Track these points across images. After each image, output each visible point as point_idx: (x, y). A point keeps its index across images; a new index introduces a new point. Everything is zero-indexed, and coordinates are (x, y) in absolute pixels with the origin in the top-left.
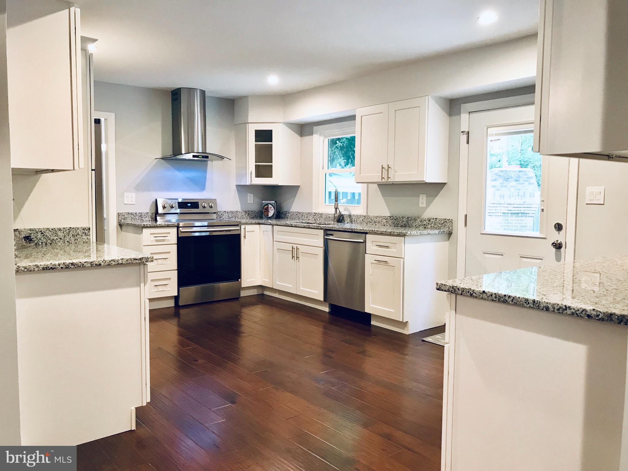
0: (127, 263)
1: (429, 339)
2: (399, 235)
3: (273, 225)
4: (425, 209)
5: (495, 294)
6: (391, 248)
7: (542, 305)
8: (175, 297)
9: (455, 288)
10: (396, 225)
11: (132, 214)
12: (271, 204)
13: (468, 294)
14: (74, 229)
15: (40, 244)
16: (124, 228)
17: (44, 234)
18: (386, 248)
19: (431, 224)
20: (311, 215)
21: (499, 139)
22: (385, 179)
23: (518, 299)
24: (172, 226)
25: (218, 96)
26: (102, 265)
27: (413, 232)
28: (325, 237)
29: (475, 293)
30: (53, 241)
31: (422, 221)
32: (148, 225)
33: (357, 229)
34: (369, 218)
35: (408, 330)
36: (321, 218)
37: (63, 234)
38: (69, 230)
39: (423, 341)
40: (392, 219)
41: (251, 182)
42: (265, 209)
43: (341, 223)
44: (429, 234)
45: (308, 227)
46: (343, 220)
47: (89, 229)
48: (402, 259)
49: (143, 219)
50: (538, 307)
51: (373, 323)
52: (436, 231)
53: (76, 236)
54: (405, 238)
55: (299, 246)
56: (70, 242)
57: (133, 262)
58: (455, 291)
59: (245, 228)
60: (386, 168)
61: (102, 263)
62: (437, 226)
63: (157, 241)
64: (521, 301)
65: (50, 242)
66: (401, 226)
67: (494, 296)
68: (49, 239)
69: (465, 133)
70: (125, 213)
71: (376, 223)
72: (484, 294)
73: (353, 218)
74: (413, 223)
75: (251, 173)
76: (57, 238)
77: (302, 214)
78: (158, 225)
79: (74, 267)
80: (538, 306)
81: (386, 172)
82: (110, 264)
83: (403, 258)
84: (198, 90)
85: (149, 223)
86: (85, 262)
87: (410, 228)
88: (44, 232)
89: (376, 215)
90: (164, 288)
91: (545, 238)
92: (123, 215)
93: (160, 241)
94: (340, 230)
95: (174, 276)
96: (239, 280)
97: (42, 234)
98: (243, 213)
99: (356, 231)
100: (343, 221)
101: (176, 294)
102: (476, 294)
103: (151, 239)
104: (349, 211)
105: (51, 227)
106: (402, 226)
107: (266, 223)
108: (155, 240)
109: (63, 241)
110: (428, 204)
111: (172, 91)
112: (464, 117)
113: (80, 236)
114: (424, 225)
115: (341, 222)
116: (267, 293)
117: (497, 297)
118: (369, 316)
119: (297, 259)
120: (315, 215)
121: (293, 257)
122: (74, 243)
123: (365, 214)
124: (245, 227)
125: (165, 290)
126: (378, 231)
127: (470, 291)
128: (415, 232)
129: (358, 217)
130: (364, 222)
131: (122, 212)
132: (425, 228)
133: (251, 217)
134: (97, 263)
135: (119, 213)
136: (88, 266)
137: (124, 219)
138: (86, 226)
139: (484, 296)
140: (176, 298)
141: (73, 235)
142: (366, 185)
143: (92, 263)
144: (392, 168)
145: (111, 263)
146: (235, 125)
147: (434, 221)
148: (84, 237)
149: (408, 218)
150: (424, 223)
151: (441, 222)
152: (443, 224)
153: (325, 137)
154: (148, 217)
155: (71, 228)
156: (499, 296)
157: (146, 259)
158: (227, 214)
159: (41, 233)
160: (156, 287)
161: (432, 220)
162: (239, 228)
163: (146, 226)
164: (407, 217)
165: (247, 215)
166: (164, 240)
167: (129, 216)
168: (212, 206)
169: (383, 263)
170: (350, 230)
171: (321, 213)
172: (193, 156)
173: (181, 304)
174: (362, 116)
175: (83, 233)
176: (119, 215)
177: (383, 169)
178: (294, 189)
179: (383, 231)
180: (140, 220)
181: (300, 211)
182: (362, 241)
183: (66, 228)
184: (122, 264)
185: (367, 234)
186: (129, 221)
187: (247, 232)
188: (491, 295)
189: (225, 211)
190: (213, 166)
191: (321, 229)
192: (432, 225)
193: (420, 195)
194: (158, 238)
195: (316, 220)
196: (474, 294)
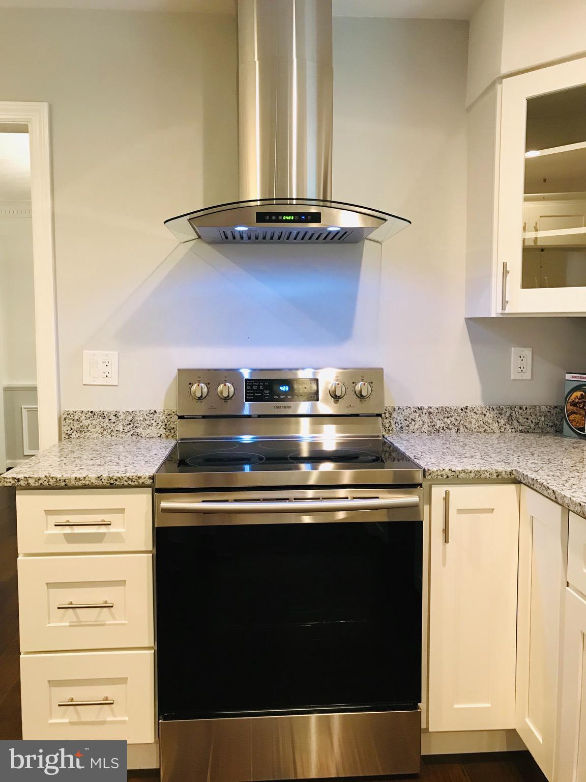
41: (503, 308)
42: (574, 404)
59: (446, 499)
70: (83, 412)
75: (505, 273)
92: (76, 418)
131: (71, 410)
133: (520, 428)
135: (63, 413)
137: (80, 431)
146: (468, 109)
154: (155, 424)
158: (425, 418)
167: (94, 422)
176: (64, 417)
186: (95, 436)
187: (458, 512)
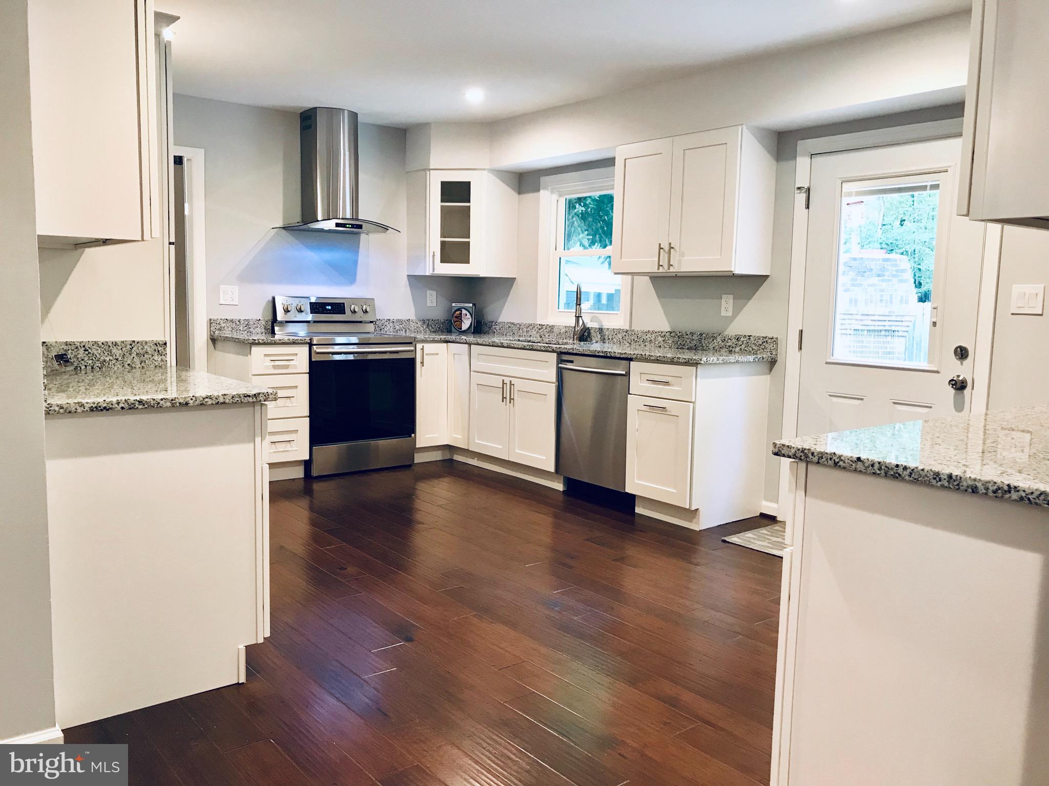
0: (232, 402)
1: (734, 539)
2: (687, 363)
3: (470, 344)
4: (731, 319)
5: (879, 463)
6: (673, 385)
7: (965, 484)
8: (305, 461)
9: (806, 451)
10: (681, 346)
11: (232, 321)
12: (466, 308)
13: (830, 462)
14: (139, 345)
15: (83, 367)
16: (219, 345)
17: (90, 351)
18: (665, 385)
19: (741, 345)
20: (535, 328)
21: (863, 202)
22: (663, 268)
23: (921, 472)
24: (301, 344)
25: (380, 122)
26: (190, 405)
27: (712, 358)
28: (560, 365)
29: (842, 460)
30: (104, 363)
31: (725, 340)
32: (261, 341)
33: (615, 352)
34: (633, 333)
35: (698, 523)
36: (551, 334)
37: (120, 352)
38: (131, 345)
39: (724, 541)
40: (674, 337)
41: (434, 271)
42: (456, 317)
43: (585, 343)
44: (737, 362)
45: (531, 347)
46: (589, 337)
47: (165, 344)
48: (691, 404)
49: (250, 330)
50: (957, 487)
51: (639, 510)
52: (750, 357)
53: (144, 356)
54: (697, 368)
55: (514, 381)
56: (133, 366)
57: (242, 400)
58: (806, 456)
59: (423, 349)
60: (667, 248)
61: (191, 402)
62: (751, 349)
63: (275, 367)
64: (926, 476)
65: (100, 365)
66: (688, 349)
67: (877, 466)
68: (98, 361)
69: (803, 191)
70: (221, 319)
71: (646, 343)
72: (859, 463)
73: (607, 333)
74: (709, 344)
75: (434, 256)
76: (111, 358)
77: (519, 327)
78: (278, 341)
79: (143, 407)
80: (958, 485)
81: (667, 256)
82: (204, 403)
83: (694, 403)
84: (346, 112)
85: (262, 337)
86: (162, 400)
87: (704, 352)
88: (89, 348)
89: (646, 329)
90: (288, 447)
91: (938, 372)
92: (218, 322)
93: (281, 368)
94: (586, 353)
95: (304, 427)
96: (413, 435)
97: (86, 350)
98: (419, 324)
99: (612, 355)
100: (588, 339)
101: (307, 458)
102: (844, 462)
103: (265, 364)
104: (600, 322)
105: (101, 339)
106: (690, 349)
107: (458, 340)
108: (273, 365)
109: (120, 364)
110: (737, 311)
111: (301, 113)
112: (802, 162)
113: (150, 356)
114: (729, 346)
115: (586, 341)
116: (458, 458)
117: (883, 468)
118: (632, 498)
119: (510, 403)
120: (542, 328)
121: (503, 398)
122: (139, 367)
123: (627, 328)
124: (423, 346)
125: (288, 451)
126: (652, 356)
127: (834, 458)
128: (715, 359)
129: (616, 333)
130: (624, 341)
131: (215, 318)
132: (730, 352)
133: (433, 330)
134: (181, 401)
135: (210, 320)
136: (167, 407)
137: (220, 330)
138: (160, 338)
139: (860, 466)
140: (307, 465)
141: (137, 354)
142: (630, 277)
143: (173, 402)
144: (677, 248)
145: (206, 402)
146: (407, 172)
147: (745, 339)
148: (156, 358)
149: (701, 335)
150: (728, 344)
151: (757, 342)
152: (761, 345)
153: (560, 196)
154: (259, 326)
155: (134, 342)
156: (886, 467)
157: (265, 396)
158: (391, 324)
159: (83, 349)
160: (273, 445)
161: (742, 339)
162: (412, 348)
163: (256, 342)
164: (699, 334)
165: (425, 327)
166: (287, 367)
167: (227, 325)
168: (368, 310)
169: (660, 410)
170: (603, 355)
171: (550, 324)
172: (336, 224)
173: (315, 473)
174: (625, 159)
175: (155, 350)
176: (211, 322)
177: (662, 250)
178: (506, 283)
179: (660, 356)
180: (246, 332)
181: (516, 322)
182: (624, 373)
183: (126, 341)
184: (224, 403)
185: (632, 361)
186: (228, 332)
187: (427, 354)
188: (873, 465)
189: (389, 320)
190: (368, 241)
191: (553, 351)
192: (743, 346)
193: (723, 296)
194: (277, 363)
195: (543, 336)
196: (841, 463)
